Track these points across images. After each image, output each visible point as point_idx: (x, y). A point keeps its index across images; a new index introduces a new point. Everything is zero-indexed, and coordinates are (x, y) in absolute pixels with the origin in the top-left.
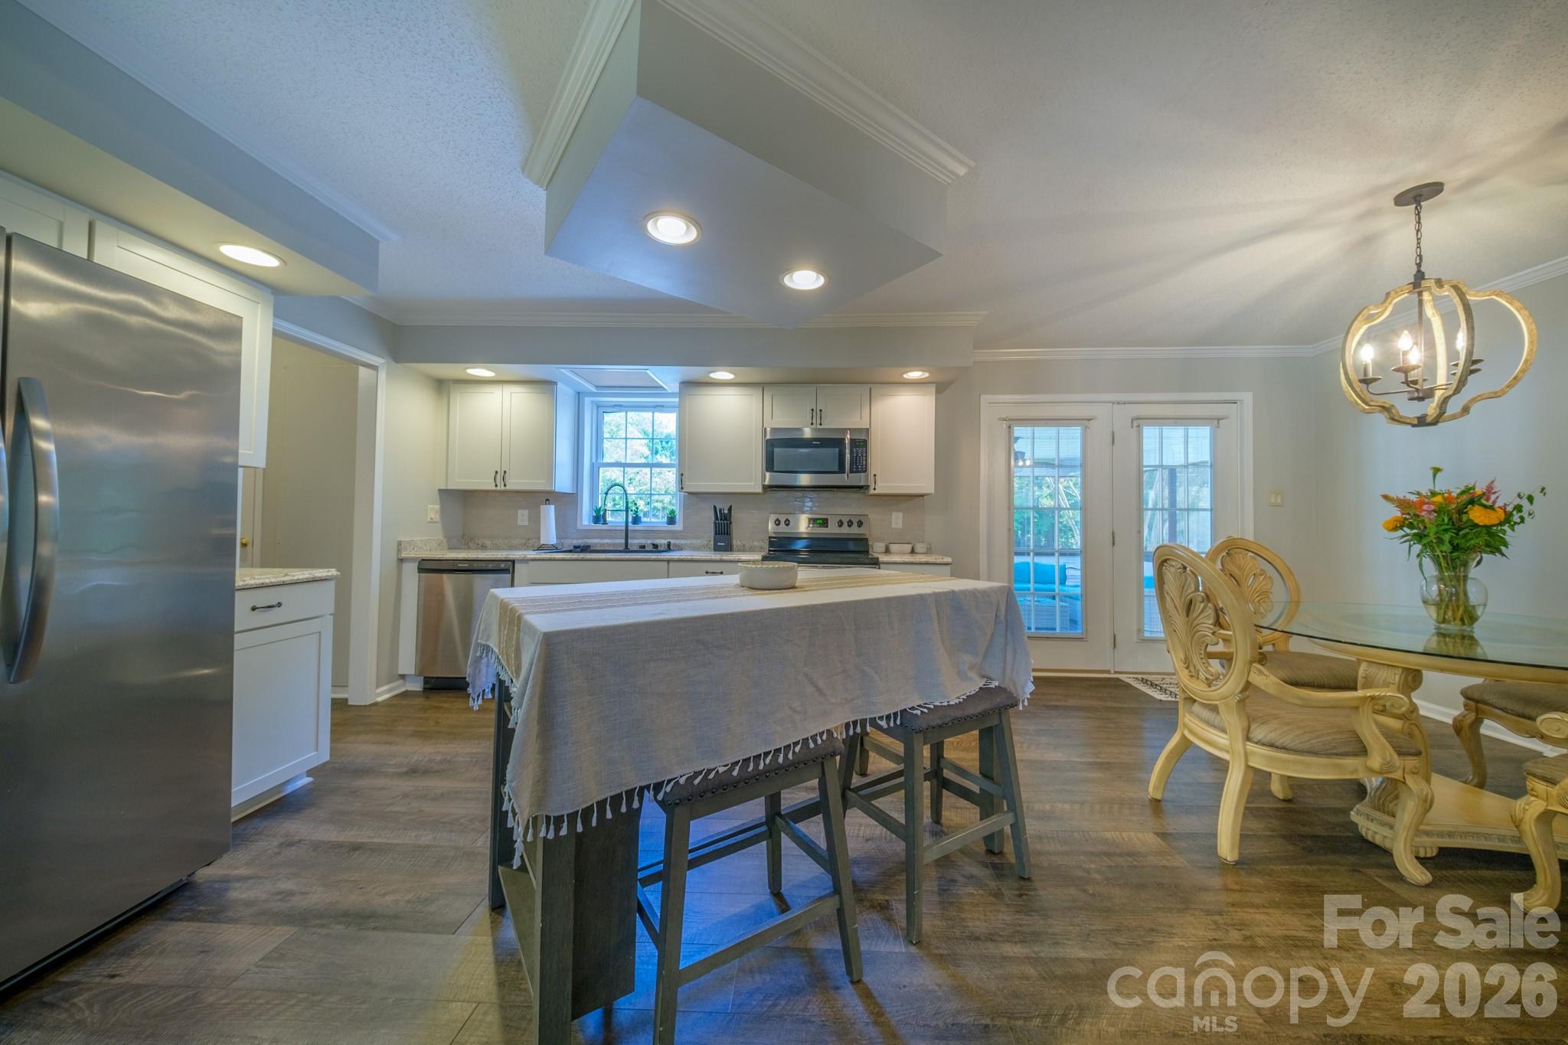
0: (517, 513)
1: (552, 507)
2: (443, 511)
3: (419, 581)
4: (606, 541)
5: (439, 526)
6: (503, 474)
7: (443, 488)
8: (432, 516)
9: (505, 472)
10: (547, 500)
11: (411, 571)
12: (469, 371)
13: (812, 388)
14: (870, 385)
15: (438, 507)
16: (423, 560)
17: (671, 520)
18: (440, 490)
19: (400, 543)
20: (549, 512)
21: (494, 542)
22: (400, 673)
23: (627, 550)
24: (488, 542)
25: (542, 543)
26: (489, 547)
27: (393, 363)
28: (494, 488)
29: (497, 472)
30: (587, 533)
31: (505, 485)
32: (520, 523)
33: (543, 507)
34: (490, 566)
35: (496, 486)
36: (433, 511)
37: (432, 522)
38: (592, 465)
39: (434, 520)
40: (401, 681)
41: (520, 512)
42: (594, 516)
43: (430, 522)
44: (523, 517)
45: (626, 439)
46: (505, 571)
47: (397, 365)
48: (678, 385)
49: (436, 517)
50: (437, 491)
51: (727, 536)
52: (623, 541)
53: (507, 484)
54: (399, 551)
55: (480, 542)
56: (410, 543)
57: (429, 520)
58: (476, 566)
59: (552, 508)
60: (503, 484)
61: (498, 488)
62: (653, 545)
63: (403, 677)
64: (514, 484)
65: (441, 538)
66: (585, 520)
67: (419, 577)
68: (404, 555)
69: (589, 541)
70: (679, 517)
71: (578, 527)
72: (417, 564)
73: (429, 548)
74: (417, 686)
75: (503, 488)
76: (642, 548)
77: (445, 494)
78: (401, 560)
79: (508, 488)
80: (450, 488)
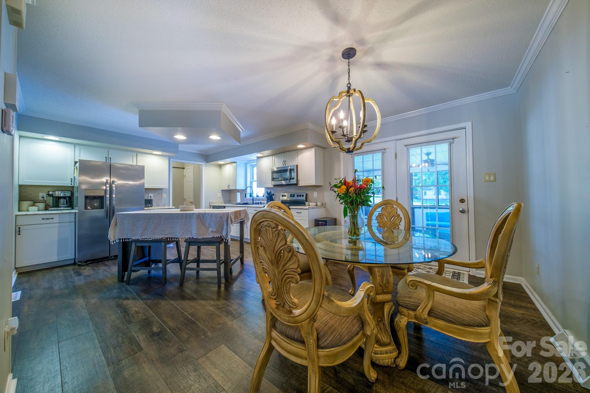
1: (239, 193)
2: (223, 195)
5: (222, 198)
6: (229, 186)
10: (238, 191)
12: (219, 162)
13: (283, 154)
14: (297, 151)
15: (221, 194)
19: (210, 202)
20: (239, 195)
23: (253, 204)
25: (237, 202)
27: (206, 163)
28: (228, 189)
33: (237, 193)
36: (220, 195)
37: (219, 197)
38: (251, 182)
48: (257, 158)
49: (221, 196)
54: (210, 204)
56: (212, 202)
62: (258, 202)
64: (231, 188)
65: (222, 201)
68: (211, 205)
69: (248, 202)
71: (246, 198)
76: (256, 203)
77: (223, 191)
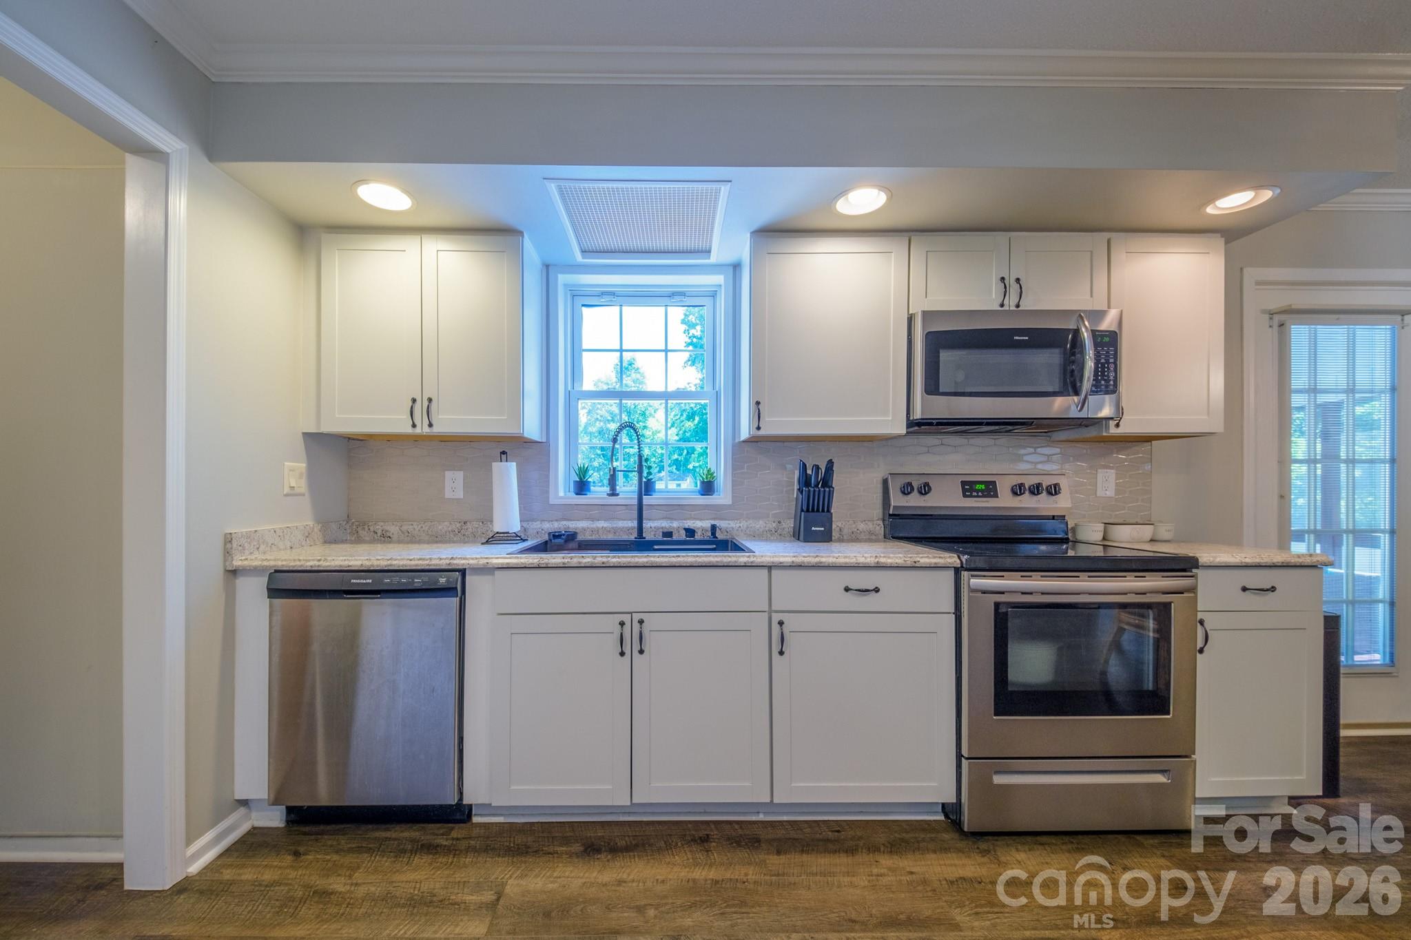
0: (444, 476)
1: (512, 466)
2: (312, 475)
3: (271, 615)
4: (601, 524)
5: (306, 503)
6: (426, 403)
7: (313, 430)
8: (293, 484)
9: (430, 400)
10: (503, 453)
11: (252, 593)
13: (1002, 238)
14: (1107, 235)
15: (302, 466)
16: (276, 571)
17: (708, 487)
18: (305, 434)
19: (228, 539)
20: (507, 475)
21: (405, 528)
22: (237, 797)
24: (393, 529)
25: (496, 530)
26: (395, 537)
27: (206, 160)
28: (409, 430)
29: (414, 401)
30: (567, 511)
31: (430, 425)
32: (448, 494)
33: (497, 466)
34: (418, 582)
35: (414, 426)
36: (294, 473)
37: (293, 494)
38: (568, 395)
39: (297, 490)
40: (242, 810)
41: (448, 474)
42: (575, 482)
43: (287, 495)
44: (454, 484)
45: (621, 351)
46: (448, 591)
47: (210, 164)
48: (749, 235)
49: (301, 485)
50: (301, 435)
51: (828, 513)
52: (635, 524)
53: (434, 422)
54: (227, 553)
55: (379, 528)
56: (248, 536)
57: (287, 490)
58: (388, 581)
59: (512, 468)
60: (426, 422)
61: (418, 430)
62: (687, 530)
63: (244, 803)
64: (448, 422)
65: (311, 523)
66: (562, 491)
67: (271, 606)
68: (237, 562)
70: (723, 480)
71: (552, 501)
72: (266, 579)
73: (289, 544)
74: (274, 818)
75: (426, 430)
76: (668, 537)
77: (317, 442)
78: (233, 573)
79: (436, 429)
80: (325, 428)
